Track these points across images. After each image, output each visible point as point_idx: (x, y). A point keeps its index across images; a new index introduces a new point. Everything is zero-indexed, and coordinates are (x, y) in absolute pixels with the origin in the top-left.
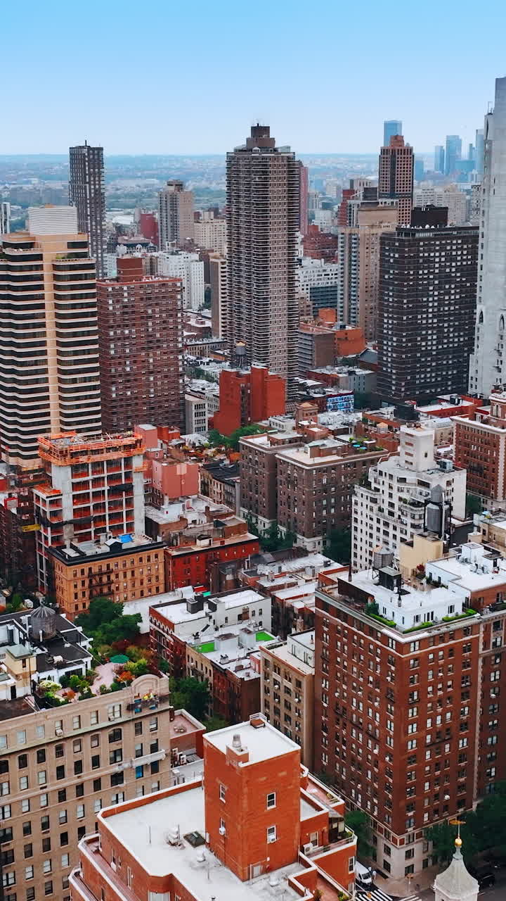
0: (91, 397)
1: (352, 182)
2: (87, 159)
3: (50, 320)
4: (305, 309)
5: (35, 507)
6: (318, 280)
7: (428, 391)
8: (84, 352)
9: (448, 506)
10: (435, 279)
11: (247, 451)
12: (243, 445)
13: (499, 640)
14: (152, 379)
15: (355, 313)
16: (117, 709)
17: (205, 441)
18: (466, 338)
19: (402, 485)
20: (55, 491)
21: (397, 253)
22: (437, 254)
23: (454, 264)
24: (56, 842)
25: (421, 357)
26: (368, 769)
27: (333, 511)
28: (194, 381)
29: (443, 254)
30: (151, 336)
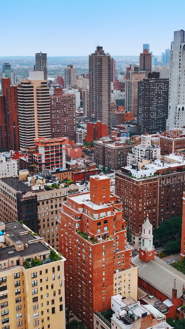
0: (48, 130)
1: (130, 65)
2: (41, 57)
3: (35, 106)
4: (114, 106)
5: (34, 159)
6: (118, 97)
7: (153, 132)
8: (46, 116)
9: (152, 151)
10: (155, 95)
11: (96, 145)
12: (95, 143)
13: (164, 183)
14: (65, 126)
15: (130, 108)
16: (66, 192)
17: (82, 145)
18: (166, 115)
19: (141, 152)
20: (39, 154)
21: (143, 87)
22: (156, 87)
23: (162, 91)
24: (50, 224)
25: (151, 120)
26: (129, 217)
27: (122, 162)
28: (78, 129)
29: (158, 87)
30: (65, 113)
